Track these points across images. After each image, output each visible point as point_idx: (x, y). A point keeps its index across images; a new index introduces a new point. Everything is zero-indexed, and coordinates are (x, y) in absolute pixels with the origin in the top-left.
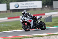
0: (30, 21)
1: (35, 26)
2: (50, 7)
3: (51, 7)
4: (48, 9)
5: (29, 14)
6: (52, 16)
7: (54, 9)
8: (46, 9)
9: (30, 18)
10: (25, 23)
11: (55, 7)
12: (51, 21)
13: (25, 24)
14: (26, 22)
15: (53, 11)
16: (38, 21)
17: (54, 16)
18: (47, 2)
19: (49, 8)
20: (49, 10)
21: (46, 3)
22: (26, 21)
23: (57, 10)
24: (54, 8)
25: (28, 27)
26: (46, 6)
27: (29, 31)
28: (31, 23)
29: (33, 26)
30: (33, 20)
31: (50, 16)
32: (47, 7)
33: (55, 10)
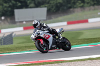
0: (47, 37)
1: (56, 44)
2: (9, 20)
3: (11, 19)
4: (6, 22)
5: (45, 25)
6: (13, 34)
7: (17, 22)
8: (2, 23)
9: (47, 32)
10: (40, 40)
11: (18, 19)
12: (12, 43)
13: (40, 42)
14: (41, 38)
15: (15, 25)
16: (59, 37)
17: (17, 34)
18: (5, 11)
19: (7, 20)
20: (7, 24)
21: (3, 12)
22: (42, 36)
23: (21, 24)
24: (16, 20)
25: (44, 46)
26: (3, 18)
27: (46, 52)
28: (49, 40)
29: (53, 44)
30: (51, 35)
31: (9, 34)
32: (4, 20)
33: (18, 24)
